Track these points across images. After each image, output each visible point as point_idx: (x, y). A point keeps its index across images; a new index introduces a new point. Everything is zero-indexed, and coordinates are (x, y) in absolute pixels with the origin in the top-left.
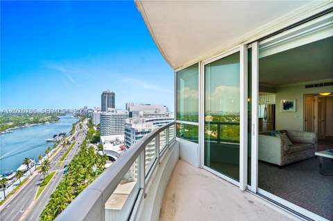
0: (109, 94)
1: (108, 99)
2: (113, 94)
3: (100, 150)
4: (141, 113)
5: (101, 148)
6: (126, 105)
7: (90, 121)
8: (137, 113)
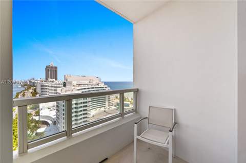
0: (52, 67)
1: (51, 72)
2: (56, 68)
3: (37, 116)
4: (75, 83)
5: (38, 114)
6: (65, 76)
7: (35, 90)
8: (71, 83)
